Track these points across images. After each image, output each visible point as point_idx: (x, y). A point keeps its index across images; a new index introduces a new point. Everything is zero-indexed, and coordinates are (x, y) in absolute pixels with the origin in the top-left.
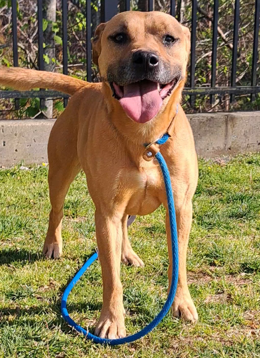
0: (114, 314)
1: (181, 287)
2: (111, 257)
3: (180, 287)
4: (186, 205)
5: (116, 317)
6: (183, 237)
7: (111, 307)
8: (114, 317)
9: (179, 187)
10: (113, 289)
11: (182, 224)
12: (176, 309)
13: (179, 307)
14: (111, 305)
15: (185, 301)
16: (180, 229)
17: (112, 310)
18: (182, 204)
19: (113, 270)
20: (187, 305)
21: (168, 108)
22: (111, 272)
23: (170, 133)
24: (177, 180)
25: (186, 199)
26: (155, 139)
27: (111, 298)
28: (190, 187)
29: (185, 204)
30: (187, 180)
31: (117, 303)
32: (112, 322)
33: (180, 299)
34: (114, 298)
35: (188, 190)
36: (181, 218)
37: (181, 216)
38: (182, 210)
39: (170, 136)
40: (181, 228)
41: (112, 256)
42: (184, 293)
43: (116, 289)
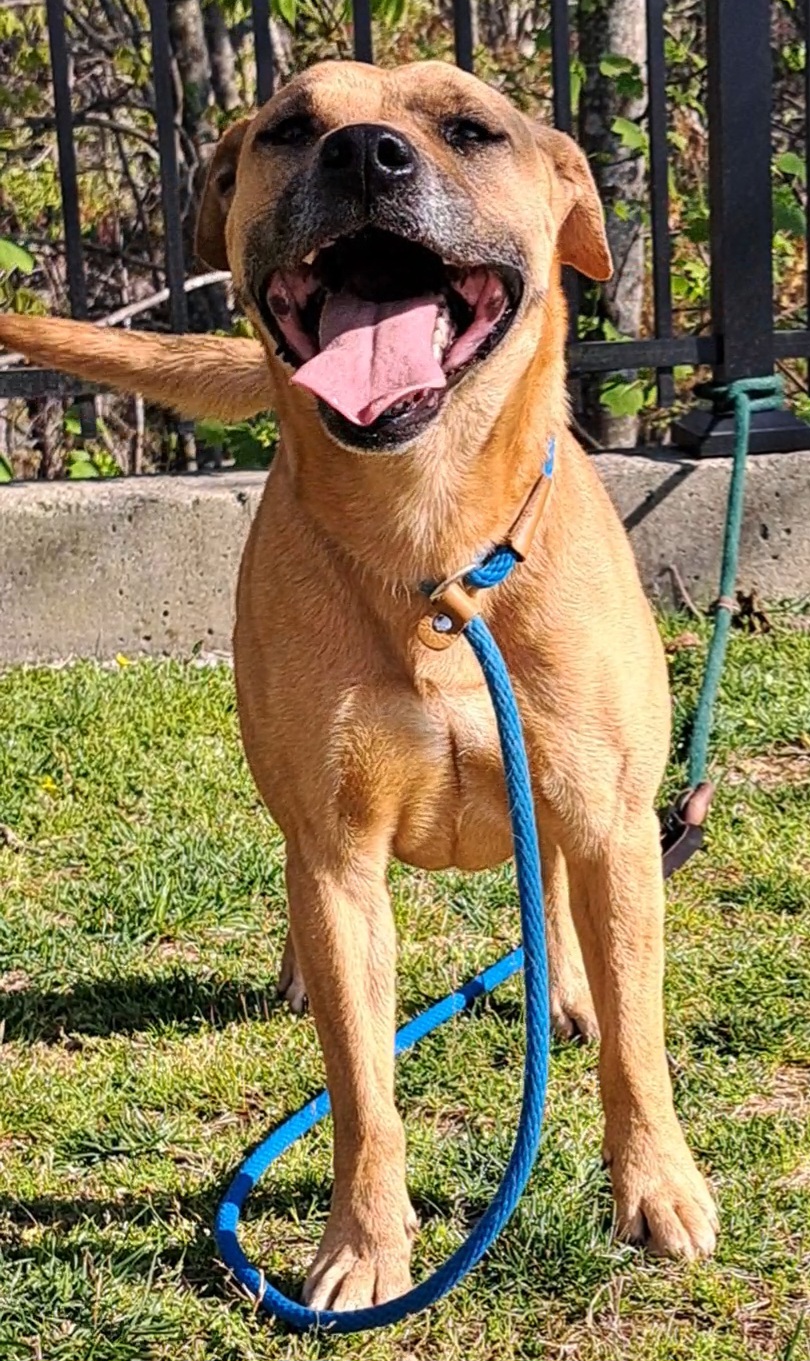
0: (369, 1226)
1: (647, 1130)
2: (347, 1023)
3: (642, 1132)
4: (626, 827)
5: (375, 1237)
6: (631, 945)
7: (357, 1203)
8: (369, 1239)
9: (583, 759)
10: (362, 1139)
11: (622, 898)
12: (633, 1211)
13: (643, 1201)
14: (356, 1194)
15: (667, 1182)
16: (615, 917)
17: (362, 1213)
18: (608, 822)
19: (357, 1068)
20: (673, 1197)
21: (501, 432)
22: (352, 1075)
23: (519, 544)
24: (570, 732)
25: (623, 807)
26: (462, 564)
27: (355, 1169)
28: (631, 760)
29: (621, 823)
30: (613, 734)
31: (380, 1188)
32: (361, 1256)
33: (646, 1173)
34: (365, 1169)
35: (624, 770)
36: (613, 878)
37: (612, 869)
38: (612, 847)
39: (520, 558)
40: (619, 914)
41: (352, 1021)
42: (661, 1151)
43: (374, 1139)
